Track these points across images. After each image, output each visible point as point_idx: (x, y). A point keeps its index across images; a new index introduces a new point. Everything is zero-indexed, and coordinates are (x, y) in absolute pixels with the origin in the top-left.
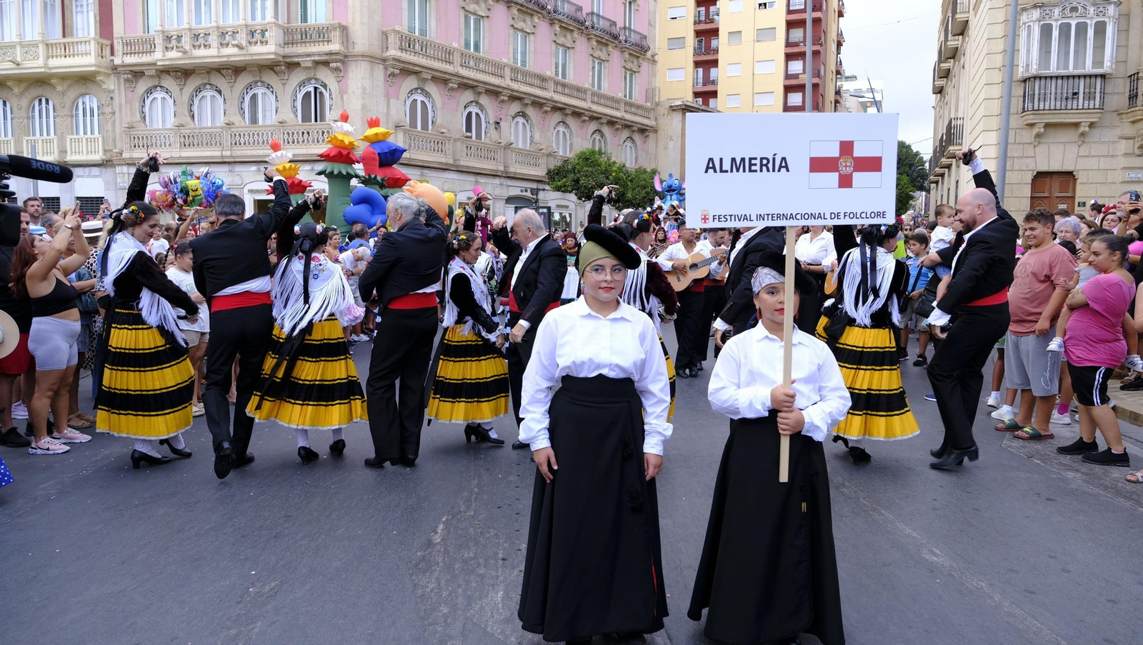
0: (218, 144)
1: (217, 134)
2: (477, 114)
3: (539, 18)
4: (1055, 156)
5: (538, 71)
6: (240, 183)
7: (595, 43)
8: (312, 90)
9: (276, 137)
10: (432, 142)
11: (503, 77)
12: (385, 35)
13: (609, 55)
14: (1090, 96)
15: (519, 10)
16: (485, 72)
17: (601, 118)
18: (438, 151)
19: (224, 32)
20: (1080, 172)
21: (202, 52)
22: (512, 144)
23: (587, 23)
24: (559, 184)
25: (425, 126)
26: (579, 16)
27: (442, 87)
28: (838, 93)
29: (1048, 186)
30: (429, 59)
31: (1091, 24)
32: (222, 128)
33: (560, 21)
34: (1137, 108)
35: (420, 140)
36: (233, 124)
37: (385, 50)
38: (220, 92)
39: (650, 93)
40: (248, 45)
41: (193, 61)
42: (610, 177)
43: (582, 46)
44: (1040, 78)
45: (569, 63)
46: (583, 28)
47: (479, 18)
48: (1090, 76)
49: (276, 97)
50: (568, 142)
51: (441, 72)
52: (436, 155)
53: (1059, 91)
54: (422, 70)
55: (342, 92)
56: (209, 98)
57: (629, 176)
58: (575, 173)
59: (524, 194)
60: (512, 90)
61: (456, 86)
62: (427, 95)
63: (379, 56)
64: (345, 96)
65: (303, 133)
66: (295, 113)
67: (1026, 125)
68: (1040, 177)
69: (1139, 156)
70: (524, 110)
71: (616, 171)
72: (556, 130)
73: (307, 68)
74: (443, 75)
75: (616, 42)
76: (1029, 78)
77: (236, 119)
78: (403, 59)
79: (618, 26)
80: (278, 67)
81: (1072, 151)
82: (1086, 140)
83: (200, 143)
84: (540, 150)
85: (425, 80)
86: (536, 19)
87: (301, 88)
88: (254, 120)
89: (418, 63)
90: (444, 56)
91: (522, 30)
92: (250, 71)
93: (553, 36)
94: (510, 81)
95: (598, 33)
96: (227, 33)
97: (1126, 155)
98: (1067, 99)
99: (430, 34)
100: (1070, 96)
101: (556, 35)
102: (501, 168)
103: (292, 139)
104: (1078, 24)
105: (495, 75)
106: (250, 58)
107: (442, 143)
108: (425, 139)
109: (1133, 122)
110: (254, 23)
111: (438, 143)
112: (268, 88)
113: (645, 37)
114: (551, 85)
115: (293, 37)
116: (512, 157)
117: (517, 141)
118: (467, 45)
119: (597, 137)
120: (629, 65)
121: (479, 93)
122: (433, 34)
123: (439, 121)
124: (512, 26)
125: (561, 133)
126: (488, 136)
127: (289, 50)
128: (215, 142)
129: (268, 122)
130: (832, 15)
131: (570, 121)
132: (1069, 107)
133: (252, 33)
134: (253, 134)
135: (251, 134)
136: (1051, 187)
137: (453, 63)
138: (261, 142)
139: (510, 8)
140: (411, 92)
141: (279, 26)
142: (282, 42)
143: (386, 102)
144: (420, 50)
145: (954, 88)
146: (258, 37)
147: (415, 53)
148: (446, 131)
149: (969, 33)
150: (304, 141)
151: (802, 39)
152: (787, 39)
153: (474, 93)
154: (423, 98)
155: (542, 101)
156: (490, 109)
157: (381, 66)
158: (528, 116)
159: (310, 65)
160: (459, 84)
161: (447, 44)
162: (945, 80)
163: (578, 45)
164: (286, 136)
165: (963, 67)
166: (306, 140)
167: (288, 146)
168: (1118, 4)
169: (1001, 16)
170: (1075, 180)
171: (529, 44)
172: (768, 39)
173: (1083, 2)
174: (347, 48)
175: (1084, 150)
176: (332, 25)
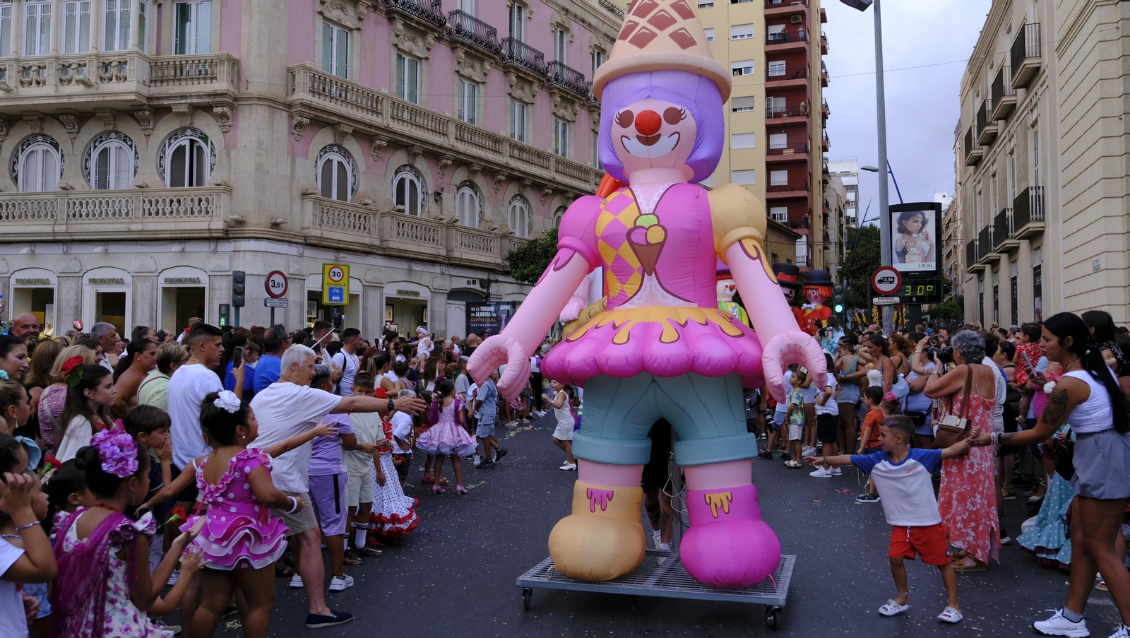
0: (49, 215)
1: (49, 203)
2: (412, 182)
3: (491, 64)
5: (490, 129)
6: (77, 270)
7: (559, 100)
8: (187, 143)
9: (133, 207)
10: (352, 216)
11: (446, 135)
12: (291, 73)
13: (575, 114)
15: (466, 53)
16: (424, 128)
17: (567, 191)
18: (360, 228)
19: (66, 64)
21: (34, 90)
22: (457, 220)
23: (549, 74)
25: (342, 195)
26: (541, 65)
27: (366, 144)
28: (825, 172)
30: (349, 106)
32: (55, 193)
33: (516, 69)
35: (336, 213)
36: (72, 188)
37: (290, 93)
38: (56, 146)
40: (99, 82)
41: (20, 103)
43: (543, 104)
45: (528, 122)
46: (544, 79)
47: (416, 60)
49: (136, 153)
50: (527, 221)
51: (366, 124)
52: (357, 233)
54: (341, 121)
55: (228, 148)
56: (40, 154)
59: (472, 286)
60: (458, 153)
61: (384, 143)
62: (346, 154)
63: (282, 100)
64: (233, 153)
65: (172, 201)
66: (162, 174)
70: (471, 178)
72: (512, 205)
73: (181, 115)
74: (368, 129)
75: (584, 99)
77: (78, 183)
78: (314, 105)
79: (586, 80)
80: (140, 113)
83: (23, 215)
84: (493, 230)
85: (344, 134)
86: (487, 66)
87: (172, 141)
88: (103, 183)
89: (334, 111)
90: (369, 105)
92: (99, 118)
93: (508, 87)
94: (455, 141)
95: (562, 86)
96: (70, 65)
99: (352, 75)
101: (511, 86)
102: (443, 252)
103: (155, 210)
105: (436, 132)
106: (101, 99)
107: (365, 217)
108: (342, 212)
110: (109, 52)
111: (360, 217)
112: (125, 141)
114: (506, 148)
115: (163, 73)
116: (456, 238)
117: (463, 217)
118: (400, 92)
121: (415, 155)
122: (355, 76)
123: (361, 189)
124: (458, 72)
125: (518, 209)
126: (426, 211)
127: (156, 90)
128: (44, 212)
129: (123, 187)
130: (816, 83)
131: (529, 194)
133: (106, 66)
134: (101, 202)
135: (97, 202)
137: (381, 114)
138: (110, 213)
139: (455, 50)
140: (325, 150)
141: (144, 58)
142: (147, 78)
143: (289, 161)
144: (338, 94)
145: (1012, 153)
146: (113, 71)
147: (332, 98)
148: (370, 202)
149: (1044, 82)
150: (172, 213)
151: (784, 110)
152: (768, 109)
153: (409, 154)
154: (340, 159)
155: (495, 167)
156: (429, 175)
157: (284, 113)
158: (477, 186)
159: (185, 110)
160: (388, 142)
161: (375, 89)
162: (985, 147)
163: (538, 100)
164: (147, 205)
165: (1033, 126)
166: (175, 211)
167: (150, 219)
169: (1116, 50)
171: (479, 96)
172: (746, 109)
174: (238, 88)
176: (218, 57)
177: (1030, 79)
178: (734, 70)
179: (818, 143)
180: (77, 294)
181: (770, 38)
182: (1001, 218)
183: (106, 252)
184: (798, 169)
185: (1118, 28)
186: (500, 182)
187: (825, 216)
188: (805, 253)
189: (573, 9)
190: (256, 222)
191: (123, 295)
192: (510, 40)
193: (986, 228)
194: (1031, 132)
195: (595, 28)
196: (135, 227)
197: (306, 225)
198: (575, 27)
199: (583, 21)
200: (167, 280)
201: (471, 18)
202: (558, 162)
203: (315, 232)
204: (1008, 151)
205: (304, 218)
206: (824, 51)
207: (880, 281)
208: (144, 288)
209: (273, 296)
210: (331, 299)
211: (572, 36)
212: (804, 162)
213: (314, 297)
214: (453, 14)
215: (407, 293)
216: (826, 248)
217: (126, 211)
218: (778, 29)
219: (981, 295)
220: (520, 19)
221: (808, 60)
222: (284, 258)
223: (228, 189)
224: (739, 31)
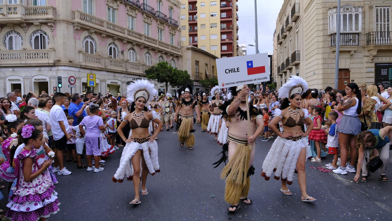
2: (114, 48)
5: (138, 32)
6: (4, 76)
7: (159, 23)
8: (39, 35)
9: (22, 56)
10: (95, 59)
11: (125, 33)
12: (73, 13)
13: (164, 28)
14: (354, 41)
15: (130, 7)
16: (117, 31)
17: (162, 51)
18: (98, 63)
20: (351, 69)
22: (129, 60)
23: (156, 15)
24: (151, 76)
25: (92, 52)
26: (154, 12)
27: (99, 36)
28: (238, 46)
30: (93, 24)
31: (354, 15)
33: (146, 13)
34: (371, 45)
35: (90, 58)
37: (73, 19)
39: (179, 43)
40: (7, 14)
42: (172, 73)
43: (155, 24)
44: (337, 34)
45: (150, 30)
46: (154, 16)
47: (114, 9)
48: (354, 34)
49: (22, 38)
50: (150, 60)
51: (99, 30)
52: (97, 64)
53: (344, 39)
54: (90, 28)
55: (54, 37)
57: (179, 73)
58: (157, 71)
60: (128, 39)
61: (105, 36)
62: (93, 39)
63: (71, 21)
64: (55, 38)
65: (35, 54)
66: (31, 45)
67: (332, 51)
69: (371, 63)
70: (133, 47)
71: (174, 70)
72: (146, 56)
73: (37, 26)
75: (167, 23)
76: (333, 34)
77: (2, 48)
78: (82, 23)
79: (167, 17)
80: (22, 25)
81: (348, 61)
82: (353, 57)
84: (140, 63)
85: (91, 33)
86: (137, 12)
87: (34, 34)
88: (11, 48)
89: (88, 25)
90: (100, 23)
91: (131, 16)
92: (8, 26)
93: (143, 19)
94: (127, 35)
95: (160, 19)
97: (367, 62)
98: (347, 42)
99: (93, 14)
101: (144, 18)
102: (125, 70)
103: (30, 57)
104: (349, 15)
105: (121, 32)
106: (8, 20)
107: (100, 59)
108: (92, 57)
109: (368, 51)
110: (10, 4)
111: (98, 59)
112: (18, 34)
113: (177, 22)
114: (143, 38)
115: (30, 12)
116: (129, 66)
117: (130, 59)
118: (109, 19)
119: (161, 59)
120: (171, 32)
121: (115, 40)
122: (95, 14)
123: (98, 50)
124: (127, 13)
125: (147, 57)
126: (120, 57)
127: (28, 17)
129: (18, 49)
130: (235, 20)
131: (151, 52)
132: (347, 45)
133: (10, 9)
134: (10, 54)
135: (9, 54)
137: (103, 26)
138: (14, 58)
139: (126, 7)
140: (86, 38)
141: (23, 6)
142: (24, 13)
143: (74, 41)
144: (89, 20)
145: (291, 41)
146: (12, 11)
147: (87, 21)
148: (101, 54)
149: (300, 20)
150: (35, 58)
151: (226, 27)
152: (221, 27)
153: (113, 39)
154: (91, 40)
155: (140, 44)
156: (119, 46)
157: (72, 25)
158: (135, 50)
159: (38, 24)
160: (106, 35)
161: (101, 18)
162: (283, 39)
163: (153, 23)
164: (27, 55)
165: (297, 33)
166: (36, 57)
167: (28, 60)
168: (362, 7)
169: (321, 11)
170: (349, 72)
171: (134, 21)
172: (214, 27)
173: (350, 7)
174: (56, 17)
175: (352, 61)
176: (48, 7)
177: (296, 20)
178: (211, 15)
179: (236, 38)
180: (4, 84)
181: (222, 6)
182: (288, 60)
183: (14, 70)
184: (230, 45)
185: (321, 5)
186: (142, 48)
190: (64, 60)
191: (20, 84)
192: (144, 4)
193: (283, 63)
194: (296, 35)
195: (170, 1)
196: (23, 62)
197: (80, 62)
200: (35, 79)
202: (159, 42)
203: (84, 64)
204: (290, 40)
205: (80, 59)
206: (237, 10)
208: (27, 82)
209: (71, 84)
210: (90, 85)
211: (163, 3)
212: (231, 43)
213: (84, 84)
215: (114, 83)
217: (19, 57)
218: (224, 3)
219: (282, 82)
221: (233, 13)
222: (74, 72)
223: (54, 50)
224: (212, 3)
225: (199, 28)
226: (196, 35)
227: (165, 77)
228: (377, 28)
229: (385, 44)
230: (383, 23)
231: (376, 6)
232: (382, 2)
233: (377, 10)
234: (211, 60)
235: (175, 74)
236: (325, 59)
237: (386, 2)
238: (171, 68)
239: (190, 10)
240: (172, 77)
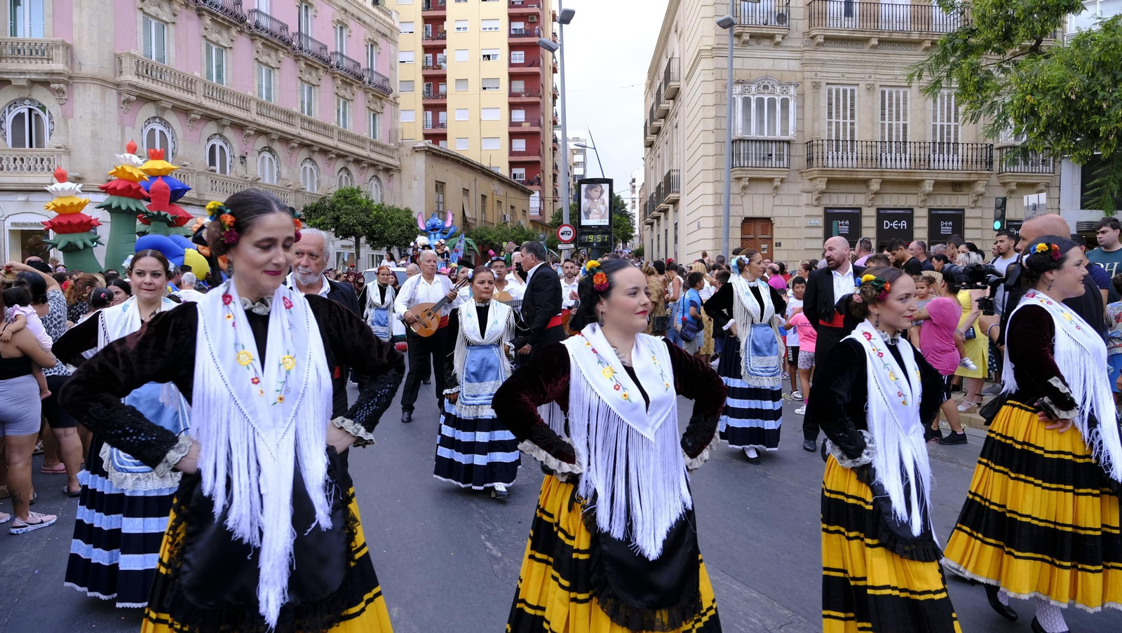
2: (221, 148)
3: (284, 53)
4: (757, 205)
5: (284, 107)
7: (340, 83)
8: (26, 111)
11: (249, 111)
12: (119, 58)
13: (354, 95)
14: (780, 158)
15: (263, 44)
16: (230, 105)
17: (347, 156)
20: (776, 218)
22: (259, 179)
23: (332, 63)
24: (318, 221)
26: (326, 56)
27: (183, 117)
28: (555, 141)
29: (752, 229)
30: (169, 87)
31: (778, 99)
33: (305, 58)
34: (813, 169)
37: (118, 74)
39: (393, 134)
42: (371, 216)
43: (327, 86)
44: (744, 141)
45: (315, 100)
46: (328, 66)
47: (222, 49)
48: (780, 141)
50: (316, 179)
51: (183, 101)
53: (758, 152)
54: (161, 98)
55: (66, 117)
57: (389, 214)
58: (334, 211)
60: (259, 125)
61: (198, 117)
62: (167, 124)
63: (111, 80)
64: (70, 121)
65: (15, 159)
66: (3, 136)
67: (735, 179)
68: (748, 221)
69: (816, 206)
70: (270, 145)
71: (376, 210)
72: (303, 167)
73: (22, 87)
74: (184, 105)
75: (360, 82)
76: (736, 141)
78: (140, 85)
79: (361, 67)
81: (769, 200)
82: (779, 193)
84: (290, 186)
85: (164, 109)
86: (281, 55)
87: (11, 109)
89: (157, 90)
90: (185, 85)
91: (267, 65)
93: (299, 72)
94: (256, 115)
95: (343, 73)
97: (807, 205)
98: (764, 159)
99: (169, 60)
100: (766, 156)
101: (301, 71)
104: (769, 99)
105: (240, 108)
107: (184, 176)
109: (811, 179)
113: (387, 80)
114: (298, 121)
115: (2, 52)
117: (264, 175)
118: (209, 75)
119: (345, 175)
120: (373, 106)
121: (224, 126)
122: (171, 60)
123: (180, 153)
124: (257, 59)
125: (308, 170)
126: (234, 171)
130: (548, 71)
131: (317, 158)
132: (766, 165)
136: (755, 231)
137: (195, 93)
139: (254, 42)
140: (149, 121)
143: (119, 130)
144: (159, 76)
145: (667, 143)
147: (154, 80)
148: (188, 163)
149: (681, 98)
150: (16, 168)
151: (523, 91)
152: (510, 90)
153: (218, 125)
154: (162, 128)
155: (289, 137)
156: (235, 142)
157: (113, 91)
158: (275, 151)
159: (25, 84)
160: (201, 115)
161: (189, 73)
162: (655, 136)
163: (323, 83)
165: (676, 127)
166: (19, 168)
168: (797, 86)
169: (711, 88)
170: (772, 224)
171: (274, 78)
172: (493, 88)
173: (772, 82)
174: (72, 68)
175: (777, 201)
176: (53, 42)
177: (675, 95)
178: (484, 56)
179: (550, 118)
181: (513, 32)
184: (533, 138)
185: (713, 74)
186: (293, 148)
187: (555, 176)
188: (537, 205)
189: (351, 9)
190: (94, 179)
192: (299, 33)
194: (675, 132)
195: (369, 25)
198: (352, 24)
199: (359, 19)
200: (13, 224)
201: (266, 15)
204: (665, 141)
207: (562, 234)
211: (350, 31)
212: (538, 134)
214: (251, 12)
216: (555, 201)
218: (520, 25)
219: (653, 240)
220: (307, 16)
221: (542, 52)
223: (68, 152)
224: (488, 24)
225: (450, 87)
226: (443, 107)
227: (353, 225)
228: (830, 130)
229: (843, 167)
230: (841, 121)
231: (827, 84)
232: (839, 75)
233: (830, 92)
234: (478, 179)
235: (378, 219)
236: (720, 194)
237: (847, 75)
238: (368, 204)
239: (427, 38)
240: (371, 226)
